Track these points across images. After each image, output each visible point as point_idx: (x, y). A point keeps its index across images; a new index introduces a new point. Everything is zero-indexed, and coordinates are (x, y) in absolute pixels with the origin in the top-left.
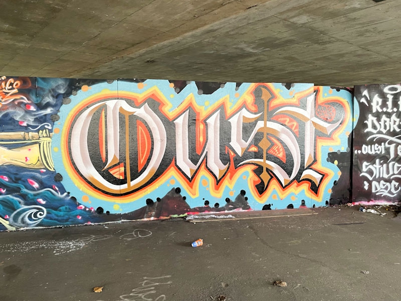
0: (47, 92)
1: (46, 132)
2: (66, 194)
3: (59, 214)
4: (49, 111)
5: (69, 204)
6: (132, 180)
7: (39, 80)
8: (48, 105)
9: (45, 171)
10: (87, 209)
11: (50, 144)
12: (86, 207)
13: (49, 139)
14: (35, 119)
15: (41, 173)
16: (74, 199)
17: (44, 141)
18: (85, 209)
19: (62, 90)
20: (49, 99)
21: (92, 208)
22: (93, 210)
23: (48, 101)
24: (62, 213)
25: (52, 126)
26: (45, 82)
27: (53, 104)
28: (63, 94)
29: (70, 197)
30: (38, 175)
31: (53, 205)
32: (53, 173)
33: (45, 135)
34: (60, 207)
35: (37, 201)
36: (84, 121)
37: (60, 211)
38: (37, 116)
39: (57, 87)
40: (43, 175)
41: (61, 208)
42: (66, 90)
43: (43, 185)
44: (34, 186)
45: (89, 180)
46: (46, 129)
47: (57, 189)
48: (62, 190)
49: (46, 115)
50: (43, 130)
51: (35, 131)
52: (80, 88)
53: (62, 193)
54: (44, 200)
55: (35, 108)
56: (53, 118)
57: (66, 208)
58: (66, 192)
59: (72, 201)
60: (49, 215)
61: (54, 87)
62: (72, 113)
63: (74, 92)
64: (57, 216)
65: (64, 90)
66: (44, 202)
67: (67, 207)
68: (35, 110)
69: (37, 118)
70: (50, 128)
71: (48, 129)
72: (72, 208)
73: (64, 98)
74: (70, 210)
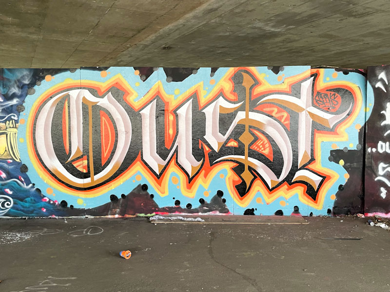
0: (13, 82)
1: (12, 123)
2: (31, 185)
3: (25, 205)
4: (15, 101)
5: (34, 196)
6: (95, 174)
7: (6, 71)
8: (14, 96)
9: (11, 161)
10: (52, 202)
11: (17, 134)
12: (50, 200)
13: (15, 130)
14: (2, 109)
15: (8, 163)
16: (38, 190)
17: (11, 131)
18: (49, 202)
19: (27, 80)
20: (15, 90)
21: (56, 201)
22: (57, 203)
23: (14, 92)
24: (27, 205)
25: (18, 117)
26: (11, 73)
27: (19, 95)
28: (28, 85)
29: (35, 189)
30: (5, 165)
31: (19, 196)
32: (19, 163)
33: (11, 126)
34: (25, 198)
35: (5, 191)
36: (47, 111)
37: (26, 202)
38: (4, 107)
39: (22, 77)
40: (10, 165)
41: (27, 199)
42: (30, 80)
43: (10, 176)
44: (2, 176)
45: (53, 172)
46: (12, 119)
47: (23, 180)
48: (28, 181)
49: (12, 106)
50: (9, 121)
51: (3, 122)
52: (43, 78)
53: (27, 185)
54: (11, 190)
55: (2, 99)
56: (19, 109)
57: (31, 200)
58: (31, 183)
59: (37, 193)
60: (15, 205)
61: (19, 78)
62: (36, 104)
63: (38, 83)
64: (23, 207)
65: (29, 80)
66: (11, 193)
67: (33, 198)
68: (2, 101)
69: (4, 109)
70: (16, 118)
71: (14, 120)
72: (36, 200)
73: (29, 88)
74: (35, 202)
